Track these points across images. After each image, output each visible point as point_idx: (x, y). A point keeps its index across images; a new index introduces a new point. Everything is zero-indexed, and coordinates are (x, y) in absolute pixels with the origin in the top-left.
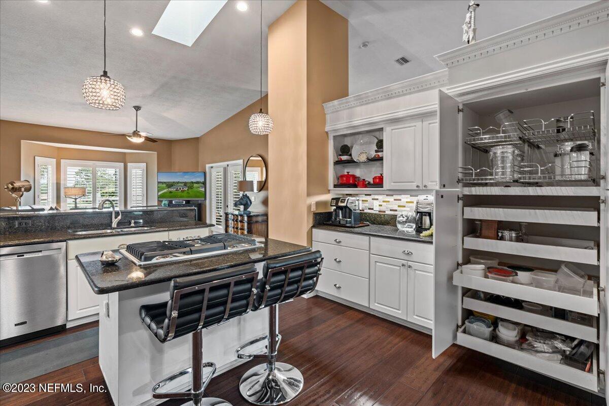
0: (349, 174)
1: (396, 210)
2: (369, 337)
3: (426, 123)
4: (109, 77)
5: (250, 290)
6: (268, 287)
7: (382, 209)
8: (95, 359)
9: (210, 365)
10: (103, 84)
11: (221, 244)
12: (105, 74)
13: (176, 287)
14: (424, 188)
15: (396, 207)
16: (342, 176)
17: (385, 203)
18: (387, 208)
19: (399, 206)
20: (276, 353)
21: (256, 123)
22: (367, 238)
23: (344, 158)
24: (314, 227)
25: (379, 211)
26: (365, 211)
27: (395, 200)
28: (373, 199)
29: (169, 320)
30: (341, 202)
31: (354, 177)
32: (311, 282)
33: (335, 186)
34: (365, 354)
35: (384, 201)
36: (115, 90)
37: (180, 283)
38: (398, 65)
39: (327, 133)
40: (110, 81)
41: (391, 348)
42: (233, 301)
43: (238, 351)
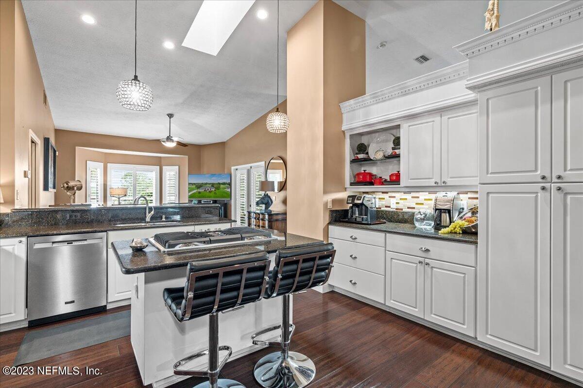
0: (366, 172)
1: (414, 208)
2: (384, 333)
3: (445, 118)
4: (139, 81)
5: (262, 278)
6: (280, 276)
7: (399, 206)
8: (128, 337)
9: (227, 348)
10: (134, 86)
11: (239, 236)
12: (136, 78)
13: (192, 270)
14: (443, 184)
15: (413, 205)
16: (358, 174)
17: (402, 201)
18: (404, 206)
19: (417, 204)
20: (289, 342)
21: (273, 121)
22: (383, 234)
23: (361, 156)
24: (330, 223)
25: (396, 209)
26: (382, 209)
27: (412, 197)
28: (390, 197)
29: (186, 301)
30: (358, 199)
31: (371, 175)
32: (323, 273)
33: (352, 184)
34: (379, 349)
35: (401, 199)
36: (144, 92)
37: (195, 266)
38: (417, 64)
39: (344, 132)
40: (139, 84)
41: (406, 345)
42: (246, 287)
43: (253, 338)
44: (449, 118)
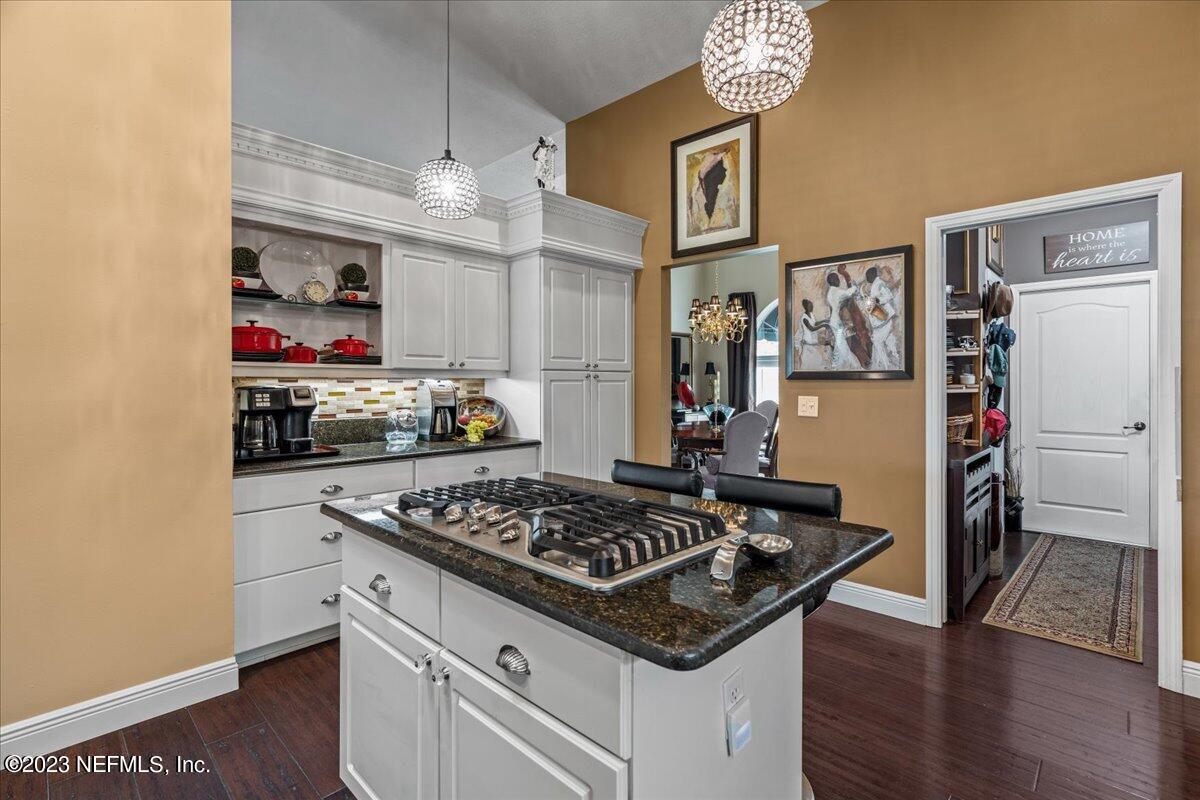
0: (256, 325)
1: (361, 411)
14: (457, 367)
15: (359, 404)
16: (241, 331)
17: (334, 398)
18: (339, 407)
19: (366, 402)
22: (409, 464)
23: (249, 282)
27: (357, 389)
35: (330, 394)
44: (465, 266)
